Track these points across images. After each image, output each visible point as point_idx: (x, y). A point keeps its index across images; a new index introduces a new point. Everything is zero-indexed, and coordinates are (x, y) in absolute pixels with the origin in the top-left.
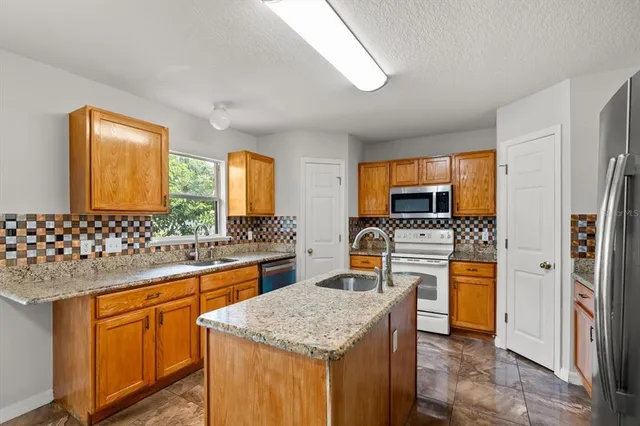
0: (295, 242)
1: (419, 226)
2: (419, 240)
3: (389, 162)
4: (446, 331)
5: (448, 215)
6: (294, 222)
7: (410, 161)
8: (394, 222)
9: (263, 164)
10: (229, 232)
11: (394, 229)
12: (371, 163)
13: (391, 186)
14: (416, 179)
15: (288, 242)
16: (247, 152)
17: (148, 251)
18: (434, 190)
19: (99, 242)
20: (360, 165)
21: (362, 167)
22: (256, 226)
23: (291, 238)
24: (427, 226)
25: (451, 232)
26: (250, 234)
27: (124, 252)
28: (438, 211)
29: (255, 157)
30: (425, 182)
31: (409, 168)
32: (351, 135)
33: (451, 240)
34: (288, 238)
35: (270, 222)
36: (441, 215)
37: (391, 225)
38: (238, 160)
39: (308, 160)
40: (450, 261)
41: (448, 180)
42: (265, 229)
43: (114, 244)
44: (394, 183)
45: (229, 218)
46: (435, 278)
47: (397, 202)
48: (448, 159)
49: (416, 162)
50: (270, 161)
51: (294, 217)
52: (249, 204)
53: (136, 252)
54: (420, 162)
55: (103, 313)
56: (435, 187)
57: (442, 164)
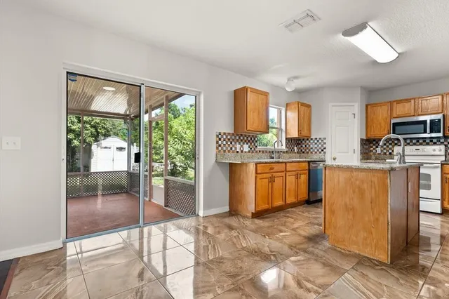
0: (325, 153)
1: (415, 144)
2: (416, 153)
3: (390, 102)
4: (439, 211)
5: (440, 135)
6: (324, 141)
7: (408, 100)
8: (393, 142)
9: (306, 108)
10: (286, 147)
11: (393, 147)
12: (376, 104)
13: (392, 117)
14: (413, 111)
15: (320, 153)
16: (298, 102)
17: (256, 152)
18: (428, 118)
19: (242, 146)
20: (367, 106)
21: (369, 107)
22: (299, 144)
23: (322, 150)
24: (421, 144)
25: (443, 147)
26: (295, 148)
27: (249, 151)
28: (431, 132)
29: (303, 104)
30: (420, 113)
31: (407, 105)
32: (361, 87)
33: (443, 153)
34: (320, 150)
35: (307, 142)
36: (433, 135)
37: (391, 144)
38: (293, 107)
39: (333, 104)
40: (442, 164)
41: (441, 111)
42: (304, 146)
43: (246, 148)
44: (395, 116)
45: (286, 139)
46: (430, 175)
47: (397, 128)
48: (440, 97)
49: (413, 101)
50: (309, 106)
51: (325, 139)
52: (299, 131)
53: (253, 152)
54: (416, 100)
55: (259, 172)
56: (429, 116)
57: (435, 101)
